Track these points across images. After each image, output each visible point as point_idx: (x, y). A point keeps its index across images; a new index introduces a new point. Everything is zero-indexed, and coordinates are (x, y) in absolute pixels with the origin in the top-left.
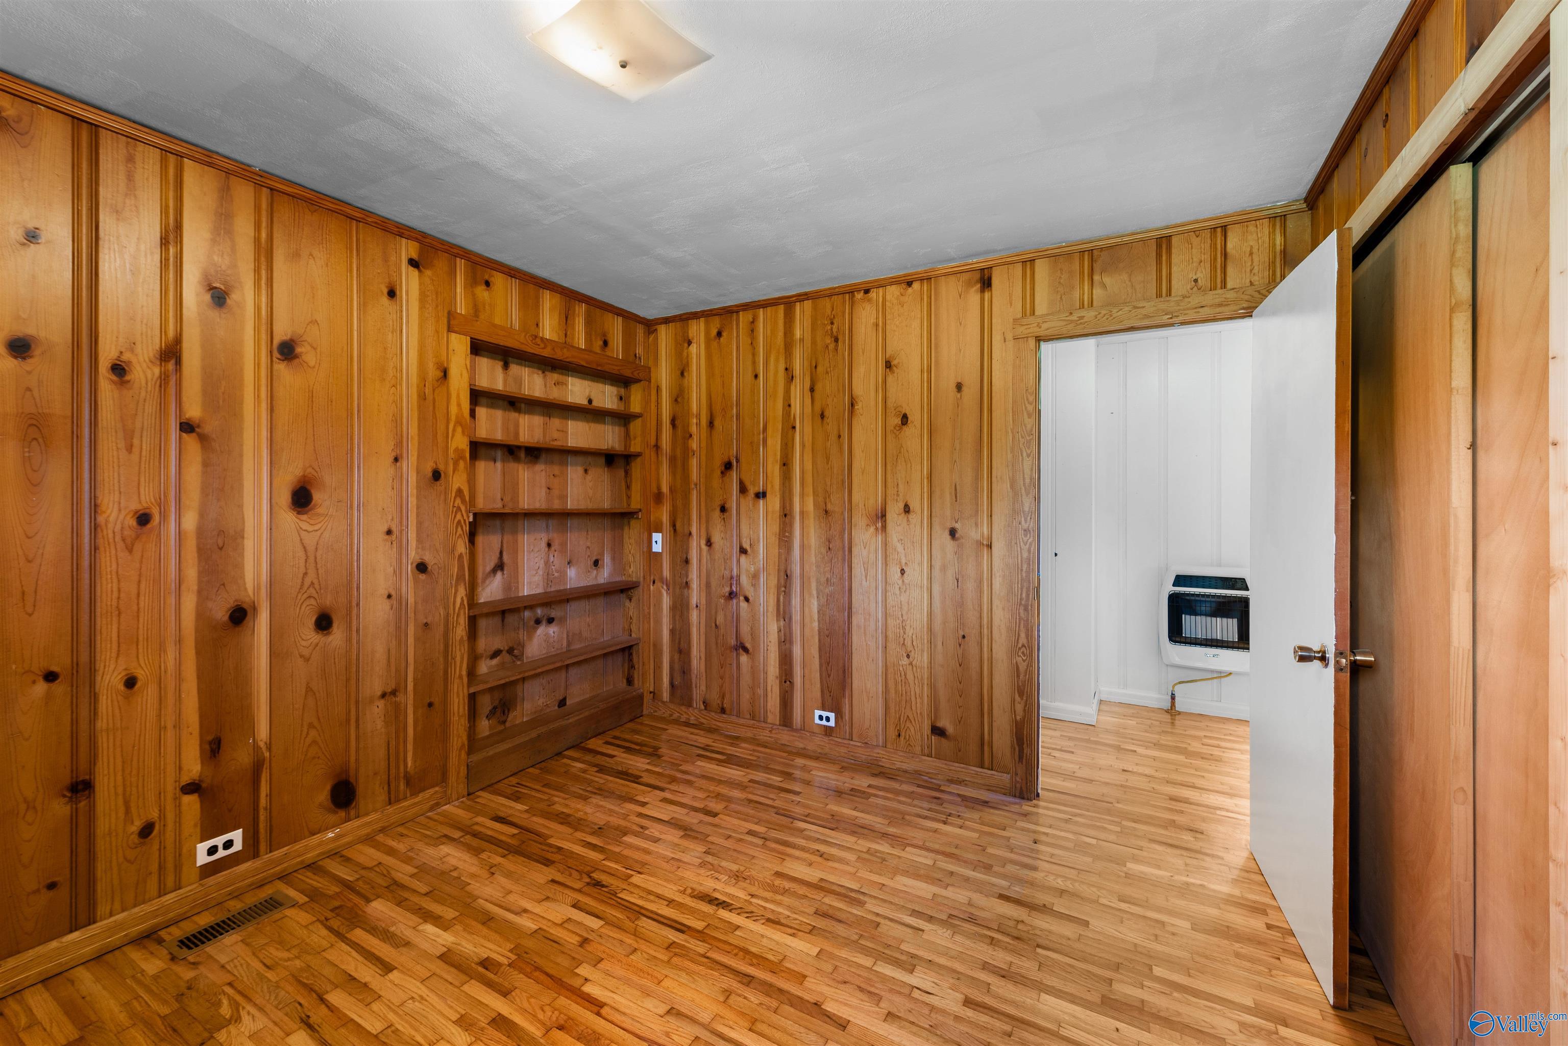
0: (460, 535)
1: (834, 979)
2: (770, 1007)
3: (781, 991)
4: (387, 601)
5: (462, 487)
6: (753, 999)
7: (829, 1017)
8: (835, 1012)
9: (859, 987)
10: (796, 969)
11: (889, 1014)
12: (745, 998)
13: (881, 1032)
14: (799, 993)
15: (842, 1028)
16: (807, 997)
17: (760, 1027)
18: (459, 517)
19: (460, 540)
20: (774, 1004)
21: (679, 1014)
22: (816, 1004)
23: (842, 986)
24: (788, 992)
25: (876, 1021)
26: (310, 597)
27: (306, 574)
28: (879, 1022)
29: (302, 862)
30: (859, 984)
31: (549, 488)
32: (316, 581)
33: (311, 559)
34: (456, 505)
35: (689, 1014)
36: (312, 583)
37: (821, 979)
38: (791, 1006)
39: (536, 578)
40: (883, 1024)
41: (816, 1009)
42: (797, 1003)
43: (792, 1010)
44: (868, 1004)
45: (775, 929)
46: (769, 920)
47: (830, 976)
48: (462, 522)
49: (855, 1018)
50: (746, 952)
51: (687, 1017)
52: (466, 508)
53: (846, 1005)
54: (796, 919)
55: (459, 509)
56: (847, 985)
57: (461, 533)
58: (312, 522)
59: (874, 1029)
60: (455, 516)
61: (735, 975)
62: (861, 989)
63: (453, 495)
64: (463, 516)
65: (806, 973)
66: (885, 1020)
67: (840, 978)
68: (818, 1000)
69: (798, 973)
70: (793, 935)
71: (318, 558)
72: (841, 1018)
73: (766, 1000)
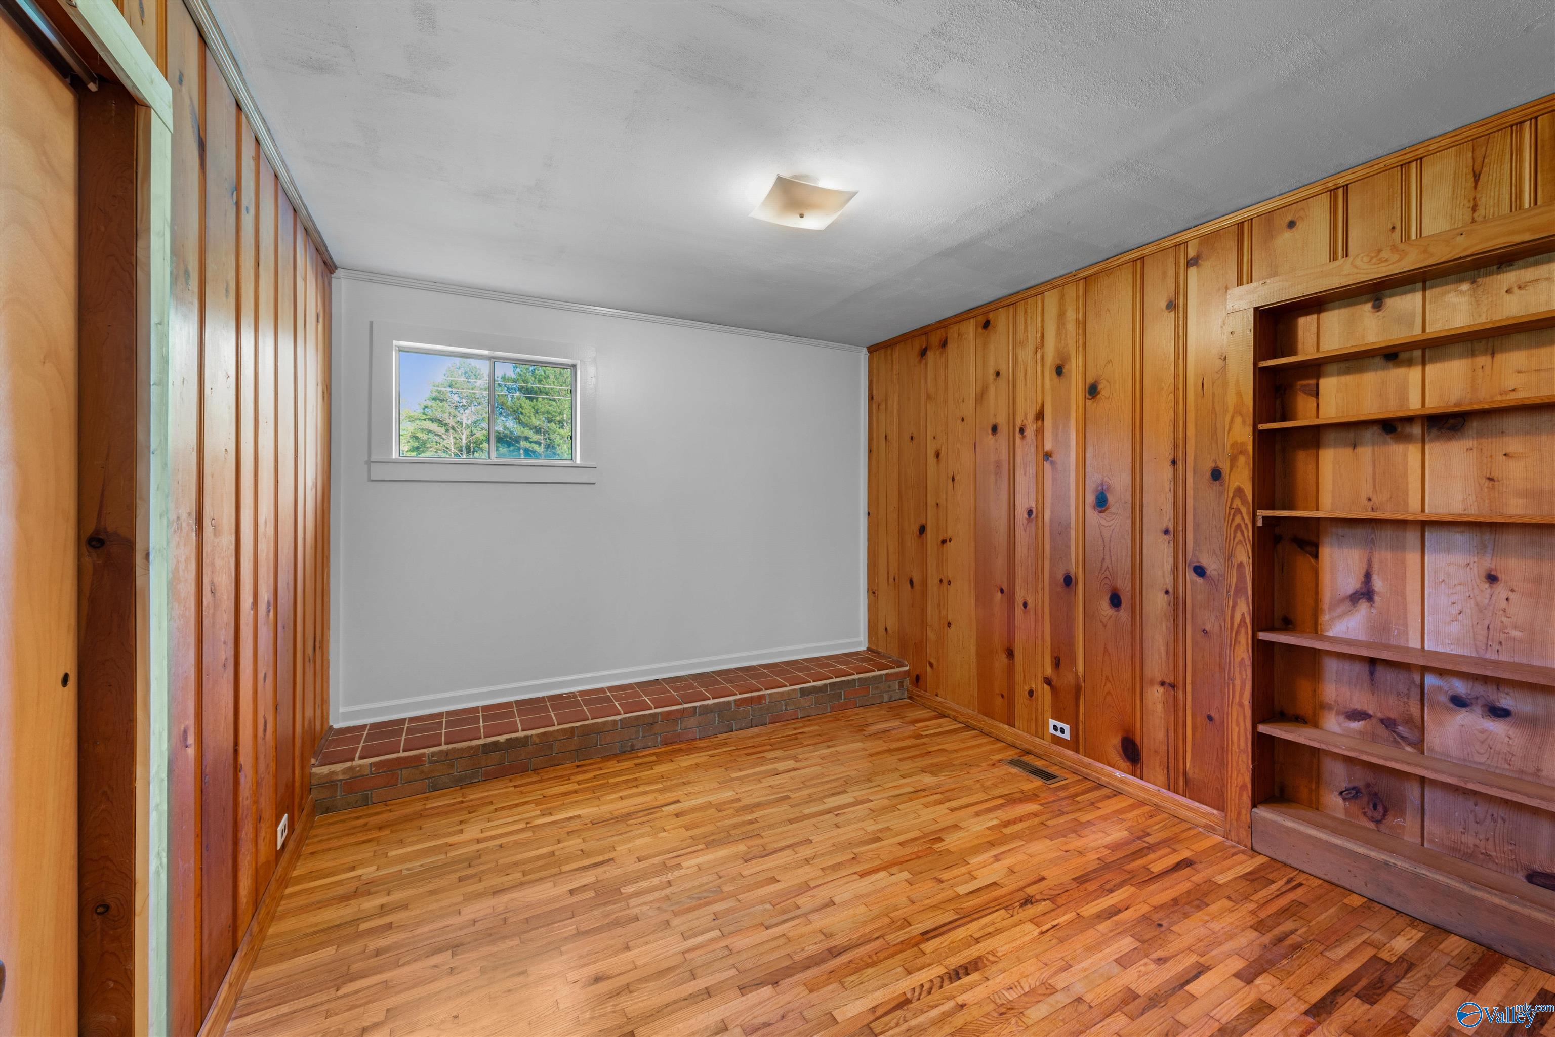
0: (1240, 541)
1: (792, 1011)
2: (796, 954)
3: (808, 967)
4: (1166, 596)
5: (1242, 486)
6: (811, 947)
7: (757, 985)
8: (759, 991)
9: (769, 1025)
10: (825, 989)
11: (726, 1029)
12: (816, 943)
13: (715, 1011)
14: (796, 978)
15: (741, 987)
16: (788, 981)
17: (783, 940)
18: (1238, 520)
19: (1239, 547)
20: (796, 958)
21: (826, 906)
22: (777, 983)
23: (781, 1012)
24: (802, 971)
25: (728, 1015)
26: (1106, 577)
27: (1103, 559)
28: (725, 1016)
29: (1099, 779)
30: (773, 1027)
31: (1491, 479)
32: (1110, 566)
33: (1107, 549)
34: (1234, 506)
35: (823, 911)
36: (1108, 567)
37: (800, 1001)
38: (787, 966)
39: (1455, 628)
40: (721, 1018)
41: (774, 980)
42: (789, 971)
43: (783, 965)
44: (747, 1020)
45: (893, 999)
46: (908, 1001)
47: (799, 1010)
48: (1243, 526)
49: (742, 1001)
50: (873, 964)
51: (822, 908)
52: (1248, 509)
53: (760, 1003)
54: (897, 1025)
55: (1238, 511)
56: (779, 1017)
57: (1242, 538)
58: (1108, 519)
59: (723, 1007)
60: (1233, 519)
61: (845, 947)
62: (767, 1025)
63: (1231, 495)
64: (1243, 519)
65: (815, 994)
66: (723, 1021)
67: (790, 1016)
68: (779, 987)
69: (819, 989)
70: (873, 1009)
71: (1112, 548)
72: (751, 992)
73: (805, 955)
